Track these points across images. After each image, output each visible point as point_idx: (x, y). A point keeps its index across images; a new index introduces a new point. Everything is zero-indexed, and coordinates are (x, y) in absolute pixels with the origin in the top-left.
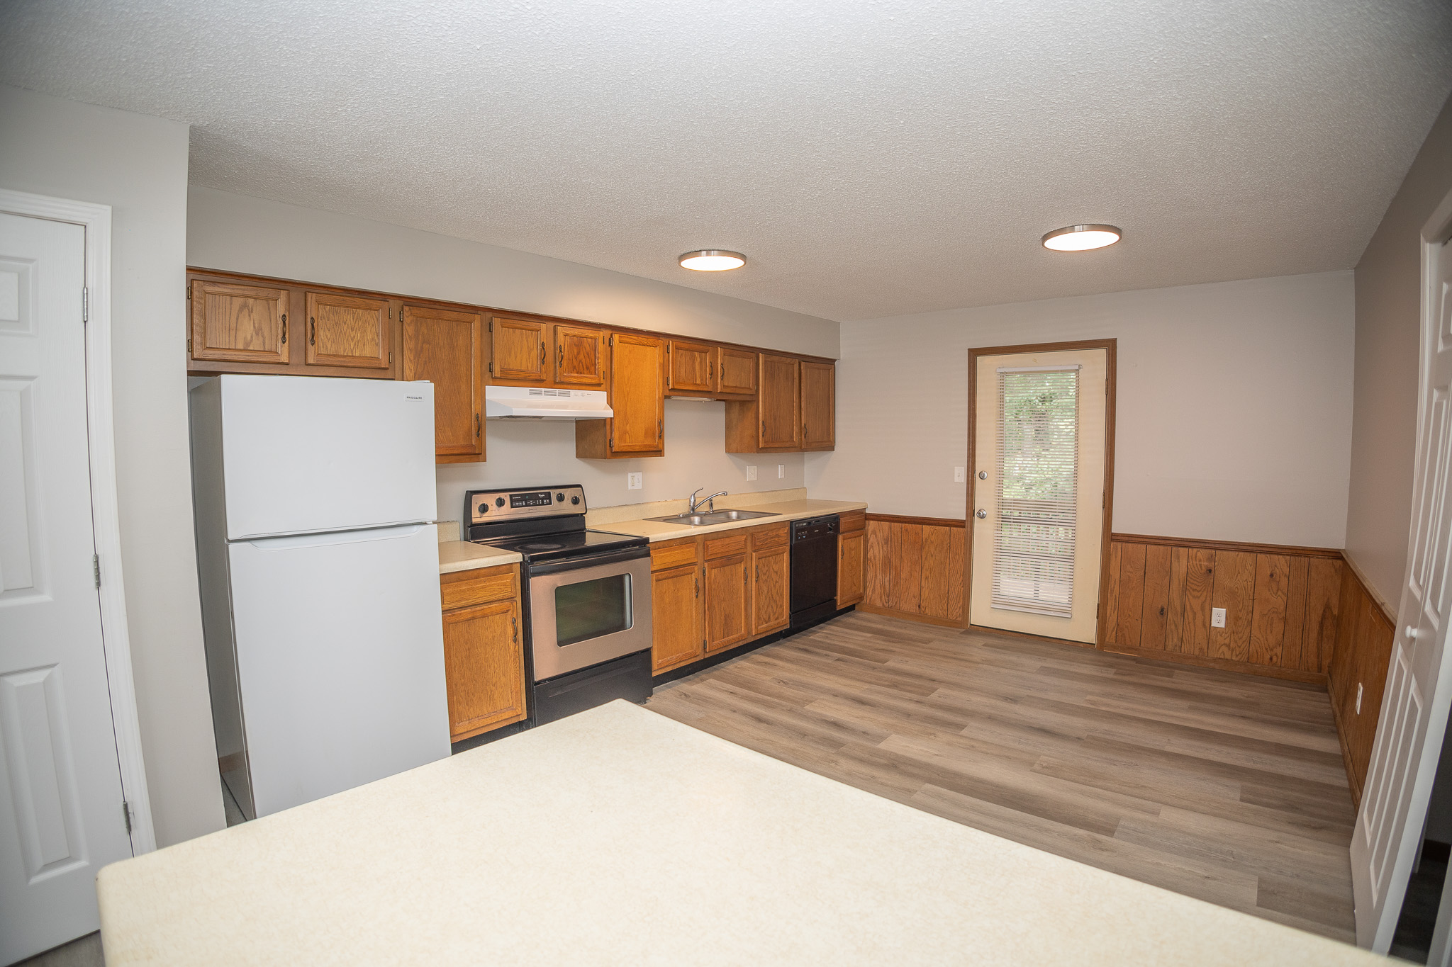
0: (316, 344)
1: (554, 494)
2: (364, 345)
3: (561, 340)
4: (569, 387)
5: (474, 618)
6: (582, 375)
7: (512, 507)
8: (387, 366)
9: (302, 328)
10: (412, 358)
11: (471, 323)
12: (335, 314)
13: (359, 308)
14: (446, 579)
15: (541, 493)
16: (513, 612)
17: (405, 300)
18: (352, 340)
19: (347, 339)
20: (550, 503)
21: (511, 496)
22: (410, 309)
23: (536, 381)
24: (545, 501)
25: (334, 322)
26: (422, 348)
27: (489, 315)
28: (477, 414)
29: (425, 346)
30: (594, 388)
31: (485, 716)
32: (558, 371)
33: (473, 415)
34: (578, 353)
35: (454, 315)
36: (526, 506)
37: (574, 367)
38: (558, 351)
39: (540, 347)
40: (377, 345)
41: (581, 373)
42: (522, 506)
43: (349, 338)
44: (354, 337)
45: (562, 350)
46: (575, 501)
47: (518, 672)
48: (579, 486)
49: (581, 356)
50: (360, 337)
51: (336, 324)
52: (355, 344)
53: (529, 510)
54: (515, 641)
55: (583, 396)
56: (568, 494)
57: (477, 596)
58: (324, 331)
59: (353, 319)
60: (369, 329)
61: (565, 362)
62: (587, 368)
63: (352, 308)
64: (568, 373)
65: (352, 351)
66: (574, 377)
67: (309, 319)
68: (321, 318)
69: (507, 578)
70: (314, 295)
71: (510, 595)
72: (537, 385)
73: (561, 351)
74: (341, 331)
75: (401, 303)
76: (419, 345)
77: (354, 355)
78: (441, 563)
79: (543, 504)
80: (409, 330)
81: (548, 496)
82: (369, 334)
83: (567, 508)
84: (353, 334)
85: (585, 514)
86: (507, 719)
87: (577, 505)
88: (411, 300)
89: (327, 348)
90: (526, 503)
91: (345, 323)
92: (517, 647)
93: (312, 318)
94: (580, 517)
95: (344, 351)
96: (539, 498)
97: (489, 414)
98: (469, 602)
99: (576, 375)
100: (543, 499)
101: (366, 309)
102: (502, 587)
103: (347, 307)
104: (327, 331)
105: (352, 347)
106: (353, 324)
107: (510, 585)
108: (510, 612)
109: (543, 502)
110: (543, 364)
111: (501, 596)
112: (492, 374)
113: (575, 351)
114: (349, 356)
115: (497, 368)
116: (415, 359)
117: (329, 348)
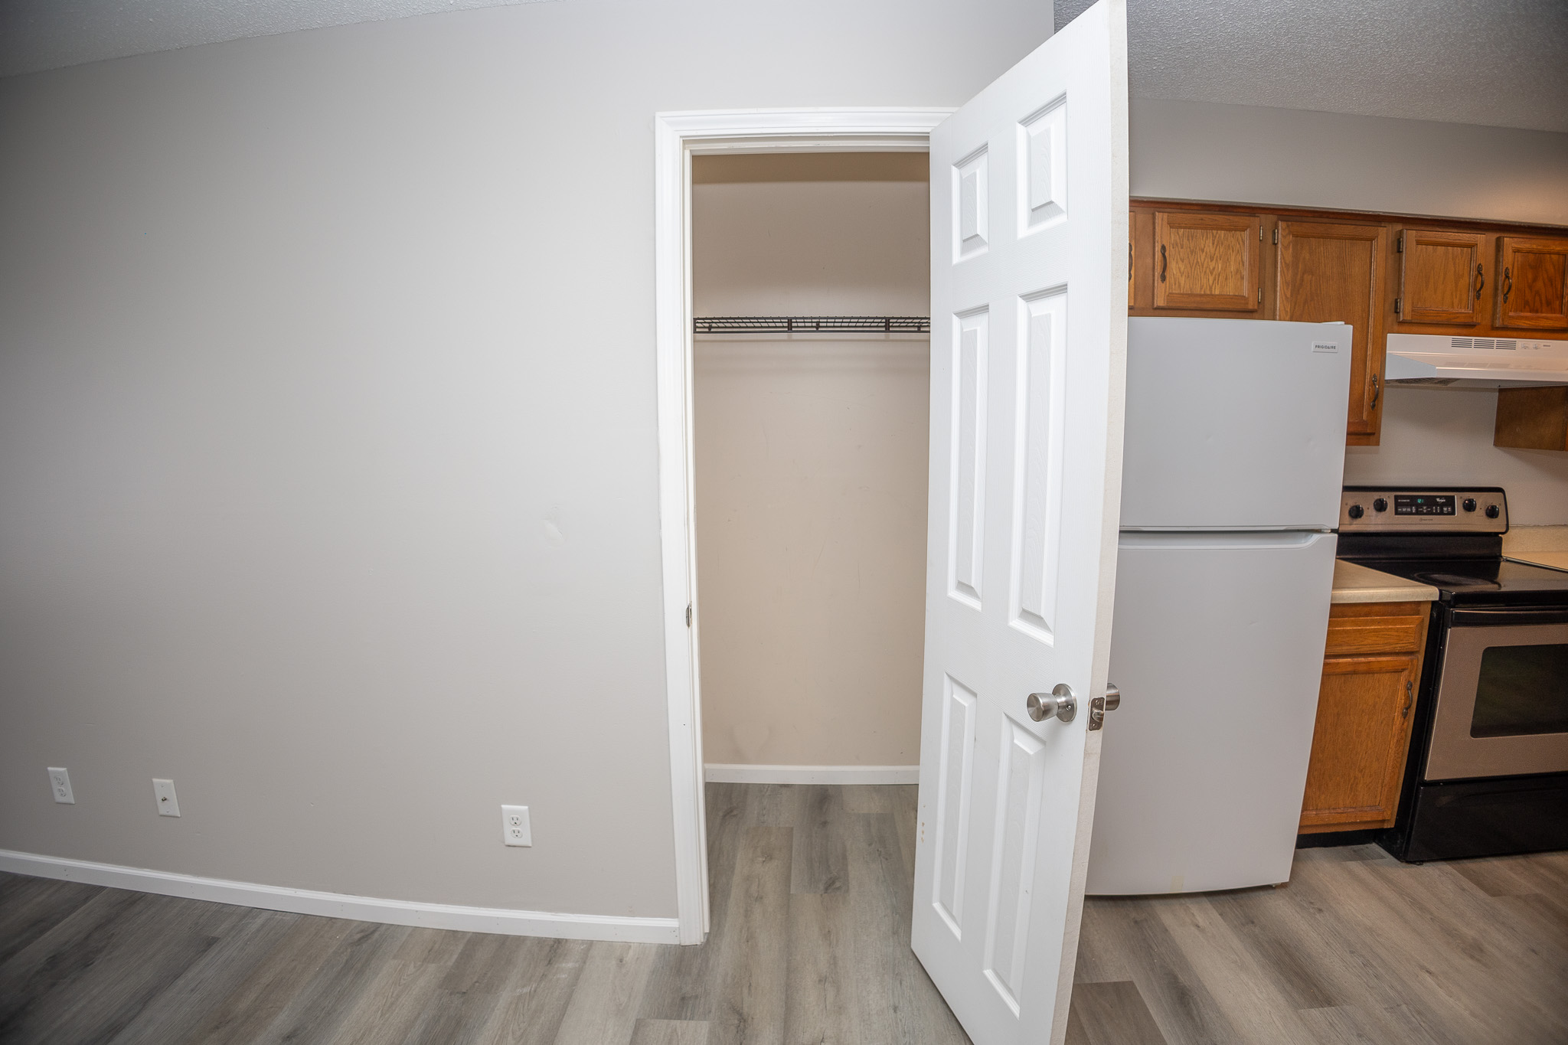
0: (1167, 279)
1: (1459, 499)
2: (1226, 279)
3: (1508, 258)
4: (1515, 334)
5: (1355, 673)
6: (1539, 315)
7: (1397, 513)
8: (1256, 307)
9: (1149, 261)
10: (1289, 295)
11: (1371, 240)
12: (1190, 238)
13: (1222, 229)
14: (1339, 611)
15: (1441, 497)
16: (1411, 672)
17: (1281, 213)
18: (1212, 273)
19: (1205, 272)
20: (1453, 513)
21: (1396, 498)
22: (1288, 226)
23: (1464, 326)
24: (1445, 509)
25: (1189, 250)
26: (1302, 280)
27: (1399, 227)
28: (1375, 376)
29: (1307, 277)
30: (1556, 335)
31: (1340, 811)
32: (1499, 309)
33: (1368, 377)
34: (1535, 280)
35: (1348, 229)
36: (1417, 513)
37: (1527, 303)
38: (1502, 278)
39: (1474, 273)
40: (1242, 278)
41: (1537, 312)
42: (1411, 513)
43: (1208, 271)
44: (1214, 269)
45: (1510, 275)
46: (1492, 513)
47: (1399, 760)
48: (1499, 490)
49: (1539, 284)
50: (1222, 268)
51: (1192, 252)
52: (1215, 279)
53: (1421, 520)
54: (1405, 715)
55: (1536, 348)
56: (1482, 501)
57: (1365, 643)
58: (1177, 262)
59: (1213, 244)
60: (1233, 258)
61: (1512, 296)
62: (1549, 303)
63: (1212, 229)
64: (1516, 311)
65: (1211, 288)
66: (1526, 318)
67: (1158, 248)
68: (1173, 245)
69: (1411, 623)
70: (1165, 216)
71: (1412, 647)
72: (1465, 331)
73: (1507, 277)
74: (1197, 262)
75: (1272, 218)
76: (1299, 277)
77: (1213, 293)
78: (1334, 588)
79: (1442, 513)
80: (1284, 255)
81: (1450, 502)
82: (1232, 263)
83: (1477, 523)
84: (1212, 265)
85: (1503, 533)
86: (1369, 822)
87: (1495, 520)
88: (1287, 213)
89: (1180, 285)
90: (1417, 510)
91: (1203, 251)
92: (1406, 724)
93: (1163, 248)
94: (1494, 540)
95: (1201, 289)
96: (1437, 504)
97: (1390, 375)
98: (1353, 649)
99: (1529, 314)
100: (1442, 505)
101: (1230, 230)
102: (1401, 634)
103: (1206, 229)
104: (1180, 262)
105: (1211, 282)
106: (1213, 250)
107: (1413, 633)
108: (1406, 673)
109: (1442, 510)
110: (1478, 298)
111: (1398, 648)
112: (1399, 317)
113: (1530, 276)
114: (1208, 295)
115: (1406, 307)
116: (1291, 296)
117: (1182, 285)
